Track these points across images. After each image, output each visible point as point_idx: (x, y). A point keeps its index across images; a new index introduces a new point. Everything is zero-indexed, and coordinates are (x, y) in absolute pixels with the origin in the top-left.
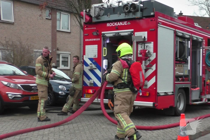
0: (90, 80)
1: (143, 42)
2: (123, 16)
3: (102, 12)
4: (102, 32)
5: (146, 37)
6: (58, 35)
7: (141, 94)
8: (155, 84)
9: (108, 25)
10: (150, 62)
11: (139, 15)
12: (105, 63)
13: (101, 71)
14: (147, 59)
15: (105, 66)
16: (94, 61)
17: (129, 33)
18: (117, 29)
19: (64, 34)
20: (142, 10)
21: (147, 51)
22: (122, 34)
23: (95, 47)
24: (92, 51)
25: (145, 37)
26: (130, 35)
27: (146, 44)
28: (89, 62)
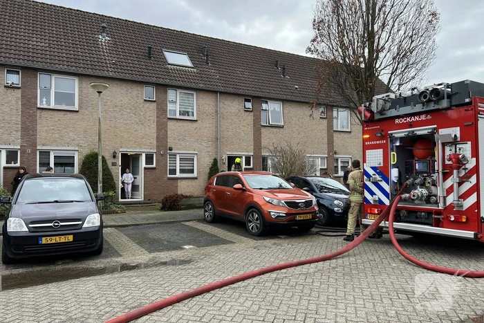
0: (374, 196)
1: (454, 143)
2: (419, 108)
3: (389, 105)
4: (389, 132)
5: (458, 135)
6: (336, 135)
7: (453, 219)
8: (477, 204)
9: (397, 121)
10: (467, 171)
11: (445, 104)
12: (394, 173)
13: (388, 184)
14: (460, 167)
15: (396, 177)
16: (378, 171)
17: (430, 131)
18: (411, 125)
19: (342, 134)
20: (449, 96)
21: (461, 156)
22: (419, 133)
23: (380, 151)
24: (375, 158)
25: (455, 136)
26: (432, 134)
27: (458, 146)
28: (371, 172)
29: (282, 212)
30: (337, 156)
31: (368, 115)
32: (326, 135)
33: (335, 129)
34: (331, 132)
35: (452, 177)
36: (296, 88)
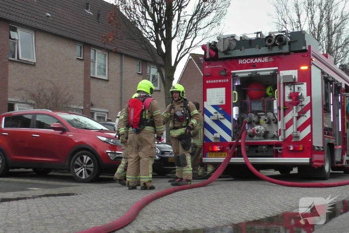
0: (215, 134)
1: (292, 83)
2: (264, 51)
3: (234, 45)
4: (232, 72)
5: (297, 77)
7: (292, 149)
8: (310, 135)
9: (240, 62)
10: (303, 107)
11: (286, 49)
12: (235, 111)
13: (231, 122)
14: (298, 104)
15: (236, 115)
16: (221, 109)
17: (272, 72)
18: (254, 66)
19: (100, 82)
20: (290, 43)
21: (300, 94)
22: (261, 73)
23: (222, 90)
24: (216, 95)
25: (295, 77)
26: (274, 75)
27: (296, 86)
28: (212, 111)
30: (94, 109)
31: (214, 53)
32: (82, 82)
33: (92, 75)
34: (88, 78)
35: (292, 111)
36: (48, 17)
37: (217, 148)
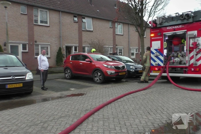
0: (156, 62)
1: (194, 37)
2: (179, 22)
3: (164, 21)
4: (164, 33)
5: (196, 34)
7: (193, 70)
9: (168, 28)
10: (199, 49)
12: (165, 52)
13: (163, 57)
14: (197, 48)
15: (166, 53)
16: (158, 51)
17: (183, 32)
18: (175, 30)
19: (120, 36)
20: (193, 17)
21: (198, 43)
22: (178, 33)
23: (159, 42)
26: (184, 34)
27: (196, 39)
28: (154, 52)
29: (113, 72)
30: (117, 47)
31: (155, 25)
32: (112, 36)
33: (116, 34)
34: (115, 35)
35: (193, 52)
36: (98, 12)
37: (157, 69)
